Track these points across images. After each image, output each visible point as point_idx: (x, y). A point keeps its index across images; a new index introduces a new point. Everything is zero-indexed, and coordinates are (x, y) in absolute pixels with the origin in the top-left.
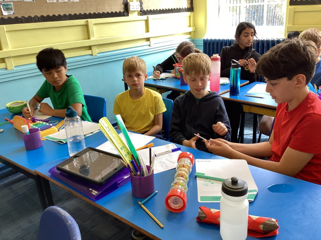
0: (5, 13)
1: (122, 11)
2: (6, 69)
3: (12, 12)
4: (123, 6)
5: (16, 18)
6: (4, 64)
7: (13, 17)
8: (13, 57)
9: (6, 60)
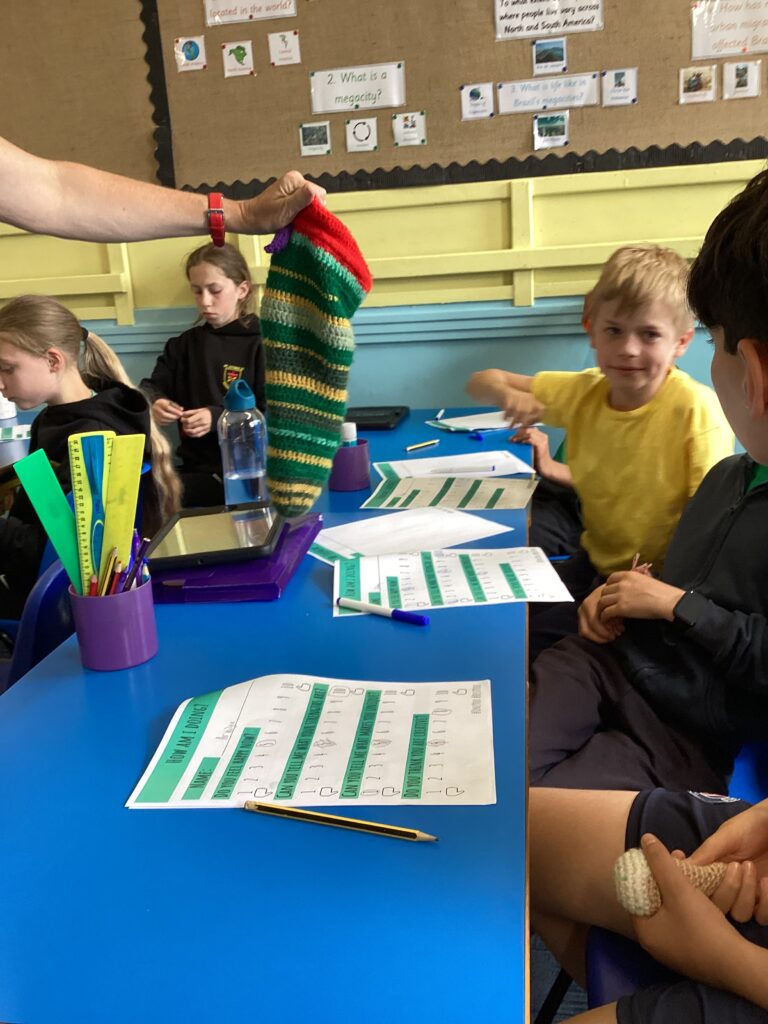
0: (541, 143)
2: (511, 302)
3: (561, 140)
5: (571, 156)
6: (509, 287)
7: (561, 154)
8: (536, 270)
9: (517, 278)
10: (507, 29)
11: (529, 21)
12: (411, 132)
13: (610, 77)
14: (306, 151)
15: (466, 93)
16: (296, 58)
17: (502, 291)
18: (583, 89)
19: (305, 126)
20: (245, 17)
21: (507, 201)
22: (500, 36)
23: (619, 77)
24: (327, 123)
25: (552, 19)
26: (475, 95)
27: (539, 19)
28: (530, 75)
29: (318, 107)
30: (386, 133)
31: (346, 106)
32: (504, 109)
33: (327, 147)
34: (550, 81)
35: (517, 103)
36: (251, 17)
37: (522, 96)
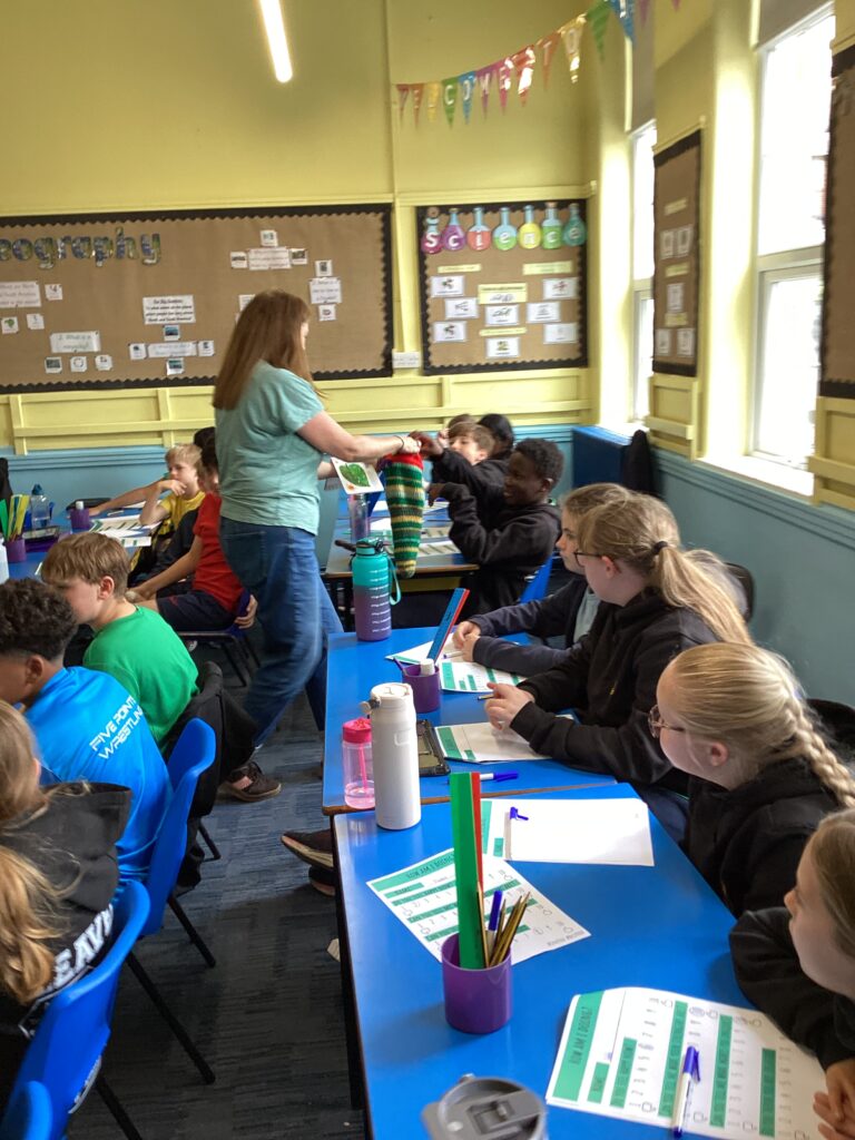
0: (170, 372)
1: (379, 367)
2: (162, 445)
3: (181, 371)
4: (382, 360)
5: (186, 378)
6: (160, 439)
7: (181, 377)
8: (174, 431)
9: (164, 434)
10: (150, 320)
11: (160, 317)
12: (105, 364)
13: (201, 344)
14: (49, 371)
15: (132, 347)
16: (42, 326)
17: (158, 441)
18: (189, 349)
19: (48, 359)
20: (14, 306)
21: (156, 398)
22: (147, 323)
23: (205, 344)
24: (60, 358)
25: (172, 317)
26: (136, 348)
27: (164, 317)
28: (163, 341)
29: (54, 350)
30: (91, 363)
31: (70, 351)
32: (152, 355)
33: (59, 370)
34: (173, 344)
35: (157, 353)
36: (17, 306)
37: (159, 350)
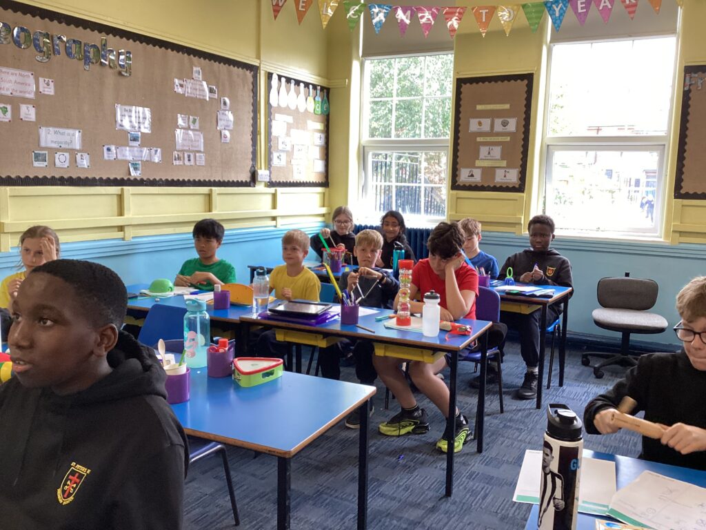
0: (132, 173)
1: (248, 180)
2: (123, 239)
3: (139, 173)
4: (249, 175)
5: (142, 180)
6: (122, 233)
7: (139, 178)
8: (133, 225)
9: (126, 229)
10: (120, 125)
12: (84, 162)
13: (153, 151)
14: (36, 164)
15: (105, 148)
16: (33, 119)
17: (120, 235)
18: (145, 154)
19: (36, 152)
20: (8, 93)
21: (122, 195)
22: (118, 127)
23: (156, 151)
24: (47, 152)
26: (109, 150)
28: (128, 146)
29: (43, 144)
30: (74, 160)
31: (56, 146)
32: (119, 157)
33: (46, 163)
34: (134, 149)
35: (124, 156)
36: (11, 94)
